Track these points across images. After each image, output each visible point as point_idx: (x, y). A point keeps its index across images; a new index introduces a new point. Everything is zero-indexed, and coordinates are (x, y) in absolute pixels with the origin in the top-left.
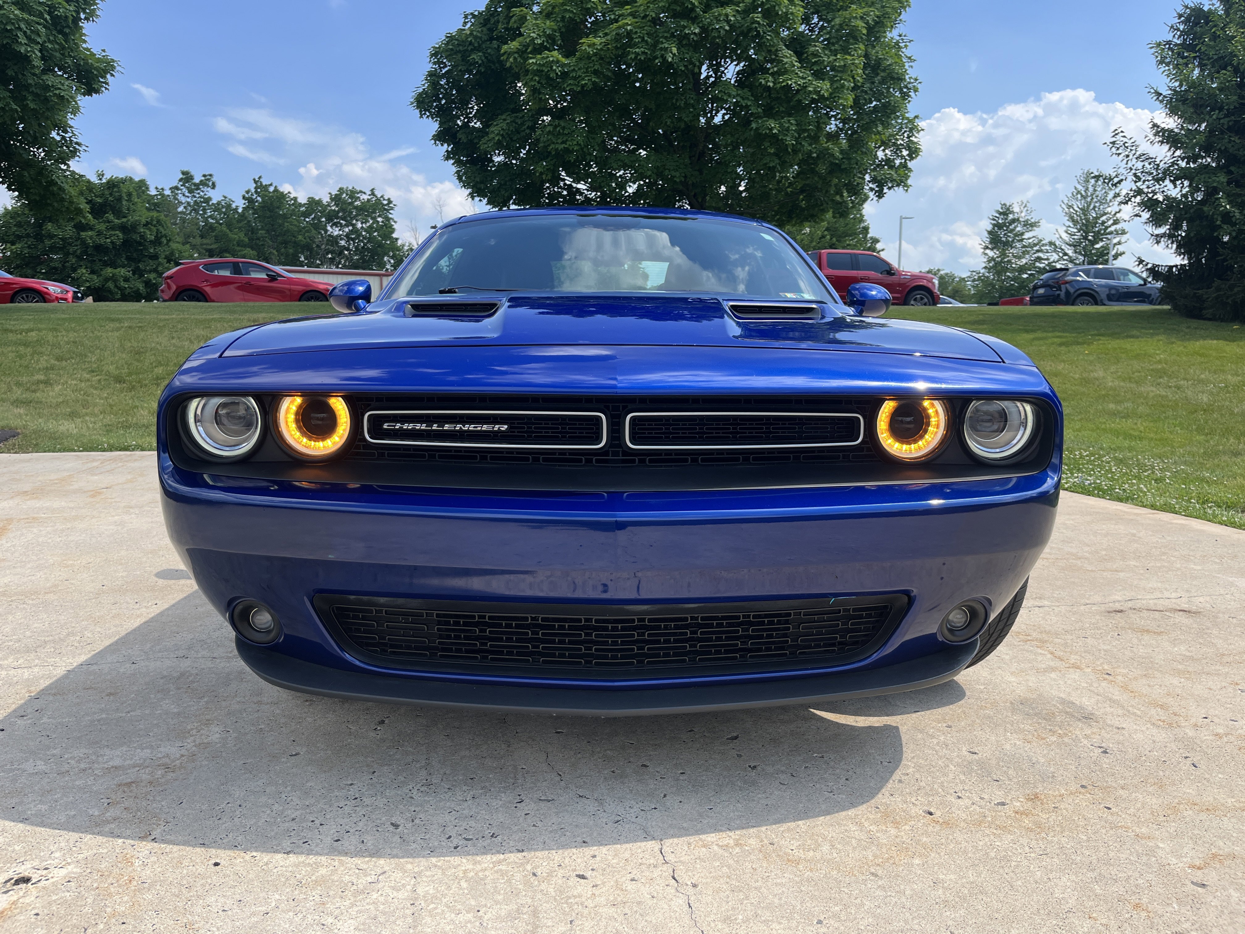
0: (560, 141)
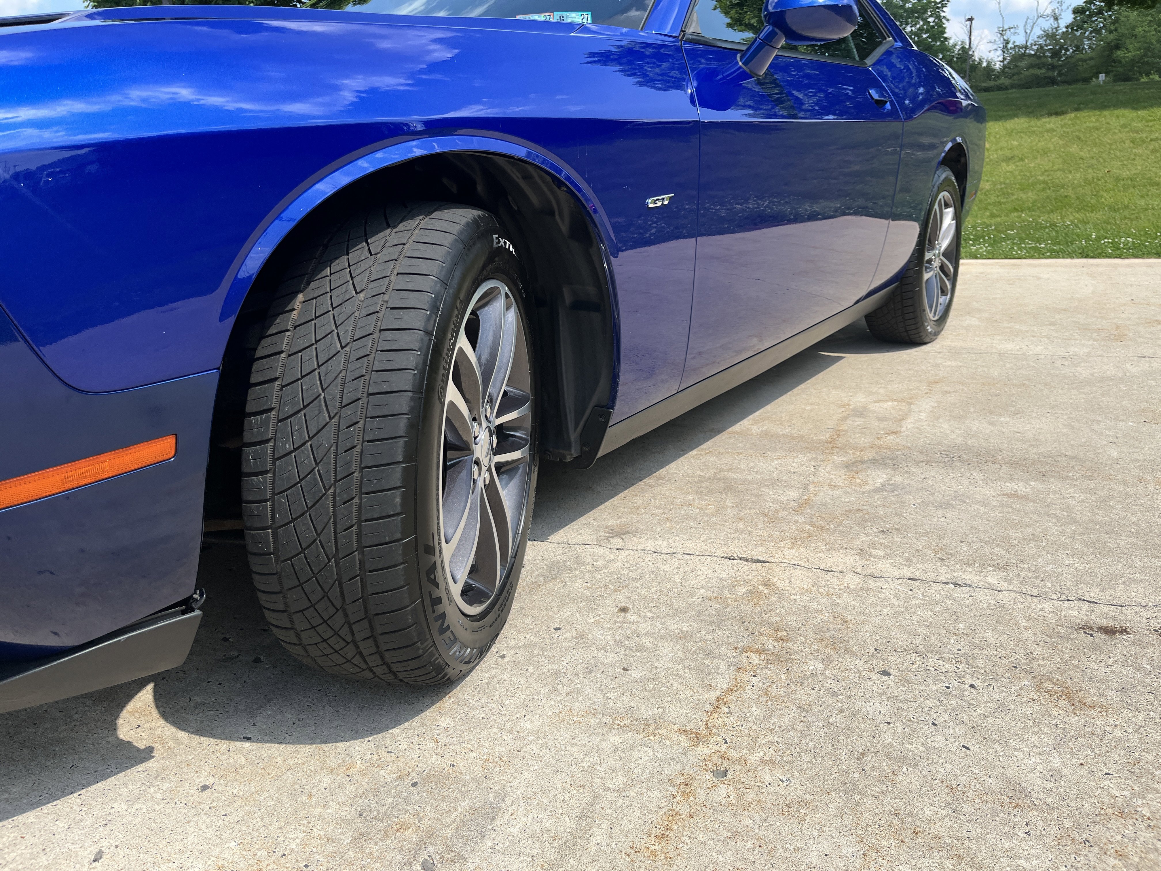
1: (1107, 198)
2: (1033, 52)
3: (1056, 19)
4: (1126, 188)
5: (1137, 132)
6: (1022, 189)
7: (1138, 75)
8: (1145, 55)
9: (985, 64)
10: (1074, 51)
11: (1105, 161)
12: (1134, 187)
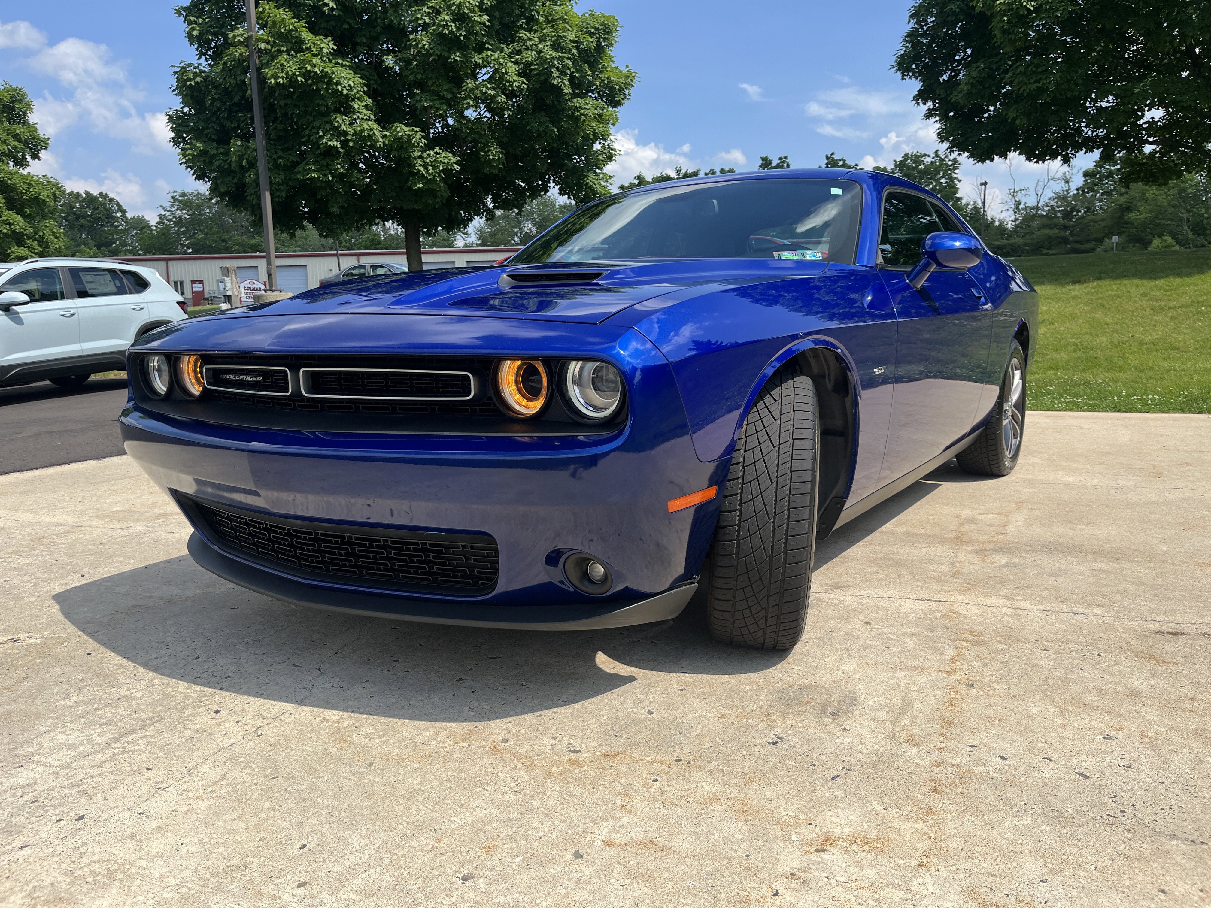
0: (1032, 81)
1: (1133, 360)
2: (1044, 213)
3: (1067, 182)
4: (1149, 351)
5: (1156, 301)
6: (1056, 350)
7: (1150, 236)
8: (1157, 217)
9: (997, 224)
10: (1085, 212)
11: (1128, 327)
12: (1157, 350)
